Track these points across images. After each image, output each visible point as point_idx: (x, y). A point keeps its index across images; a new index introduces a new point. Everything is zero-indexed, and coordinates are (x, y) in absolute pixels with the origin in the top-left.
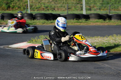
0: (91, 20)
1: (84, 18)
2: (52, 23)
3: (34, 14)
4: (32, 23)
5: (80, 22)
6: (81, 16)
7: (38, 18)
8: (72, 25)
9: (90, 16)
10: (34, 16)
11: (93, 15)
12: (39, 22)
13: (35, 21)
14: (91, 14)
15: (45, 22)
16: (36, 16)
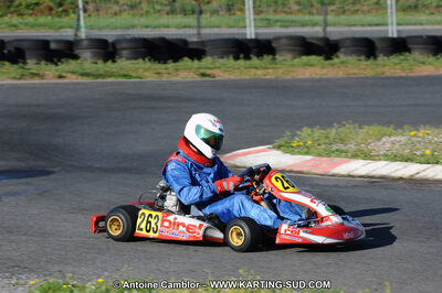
6: (251, 45)
9: (274, 45)
11: (284, 41)
14: (278, 38)
16: (118, 47)
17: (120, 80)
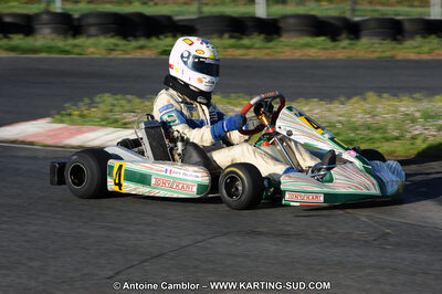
0: (286, 39)
2: (142, 47)
3: (76, 16)
5: (244, 47)
6: (248, 23)
7: (93, 30)
9: (281, 25)
10: (76, 23)
11: (292, 21)
12: (95, 45)
13: (80, 41)
15: (116, 45)
16: (84, 23)
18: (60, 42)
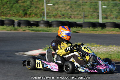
0: (107, 29)
1: (100, 27)
3: (50, 22)
4: (48, 30)
5: (95, 30)
6: (97, 24)
7: (55, 25)
8: (88, 33)
9: (106, 25)
10: (50, 24)
11: (109, 24)
12: (55, 30)
13: (51, 28)
14: (107, 23)
16: (52, 23)
17: (44, 32)
18: (46, 29)
